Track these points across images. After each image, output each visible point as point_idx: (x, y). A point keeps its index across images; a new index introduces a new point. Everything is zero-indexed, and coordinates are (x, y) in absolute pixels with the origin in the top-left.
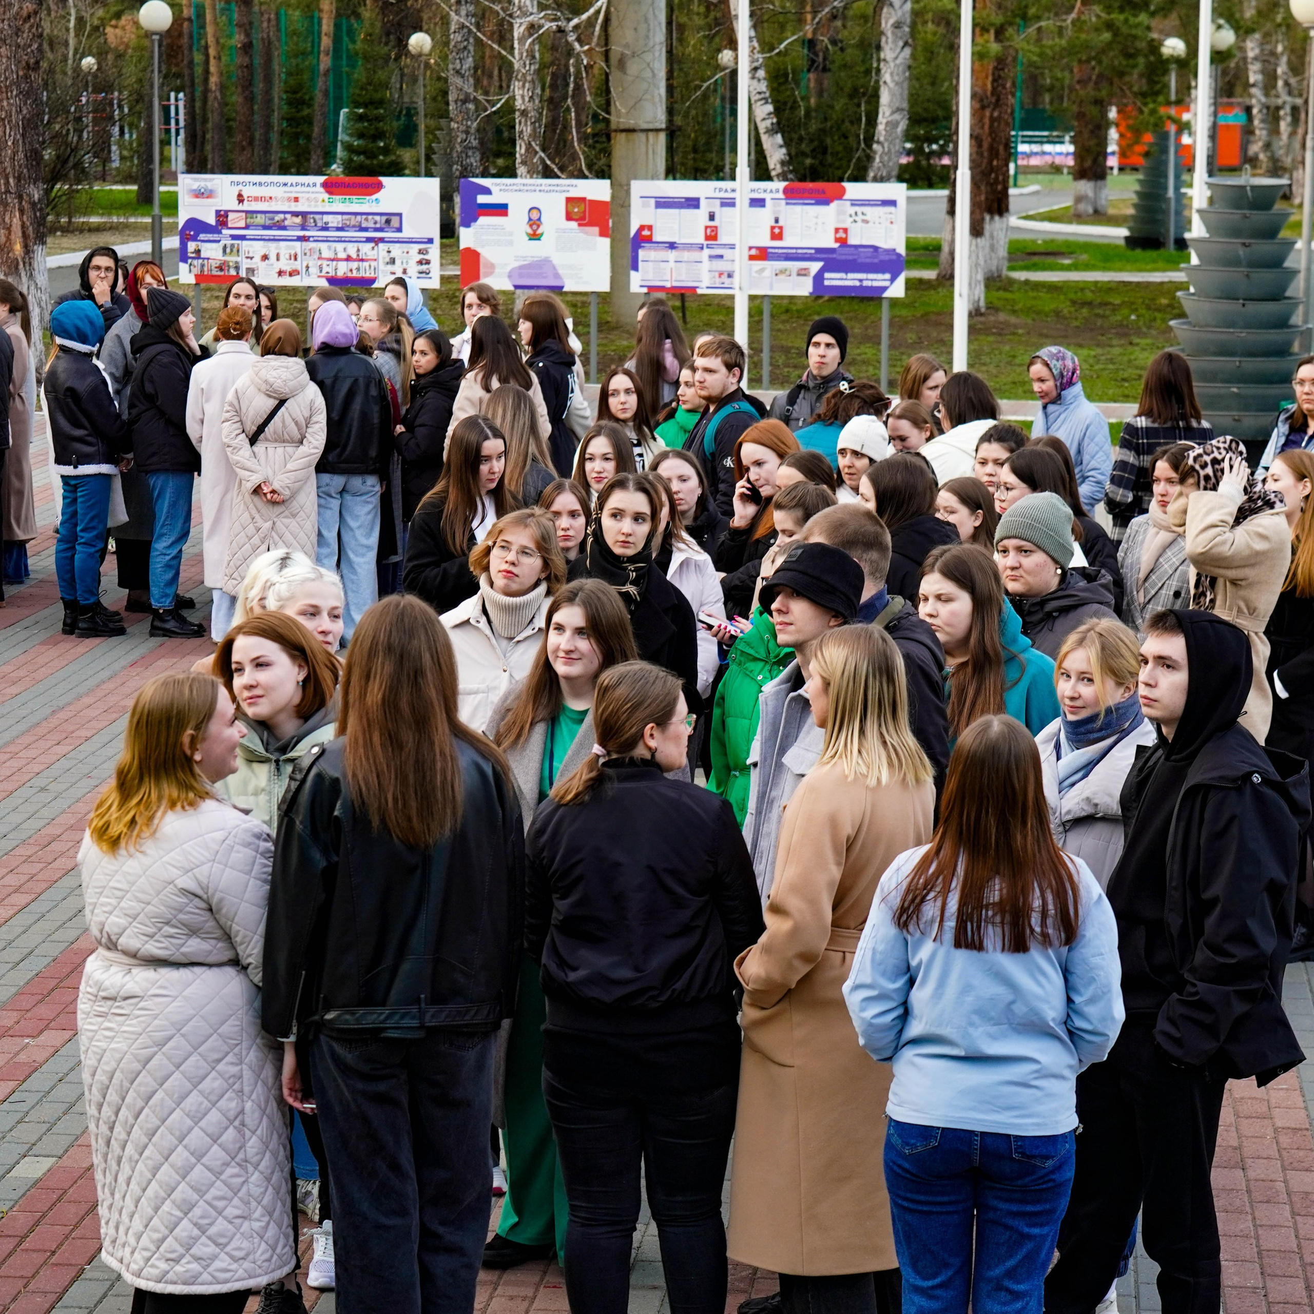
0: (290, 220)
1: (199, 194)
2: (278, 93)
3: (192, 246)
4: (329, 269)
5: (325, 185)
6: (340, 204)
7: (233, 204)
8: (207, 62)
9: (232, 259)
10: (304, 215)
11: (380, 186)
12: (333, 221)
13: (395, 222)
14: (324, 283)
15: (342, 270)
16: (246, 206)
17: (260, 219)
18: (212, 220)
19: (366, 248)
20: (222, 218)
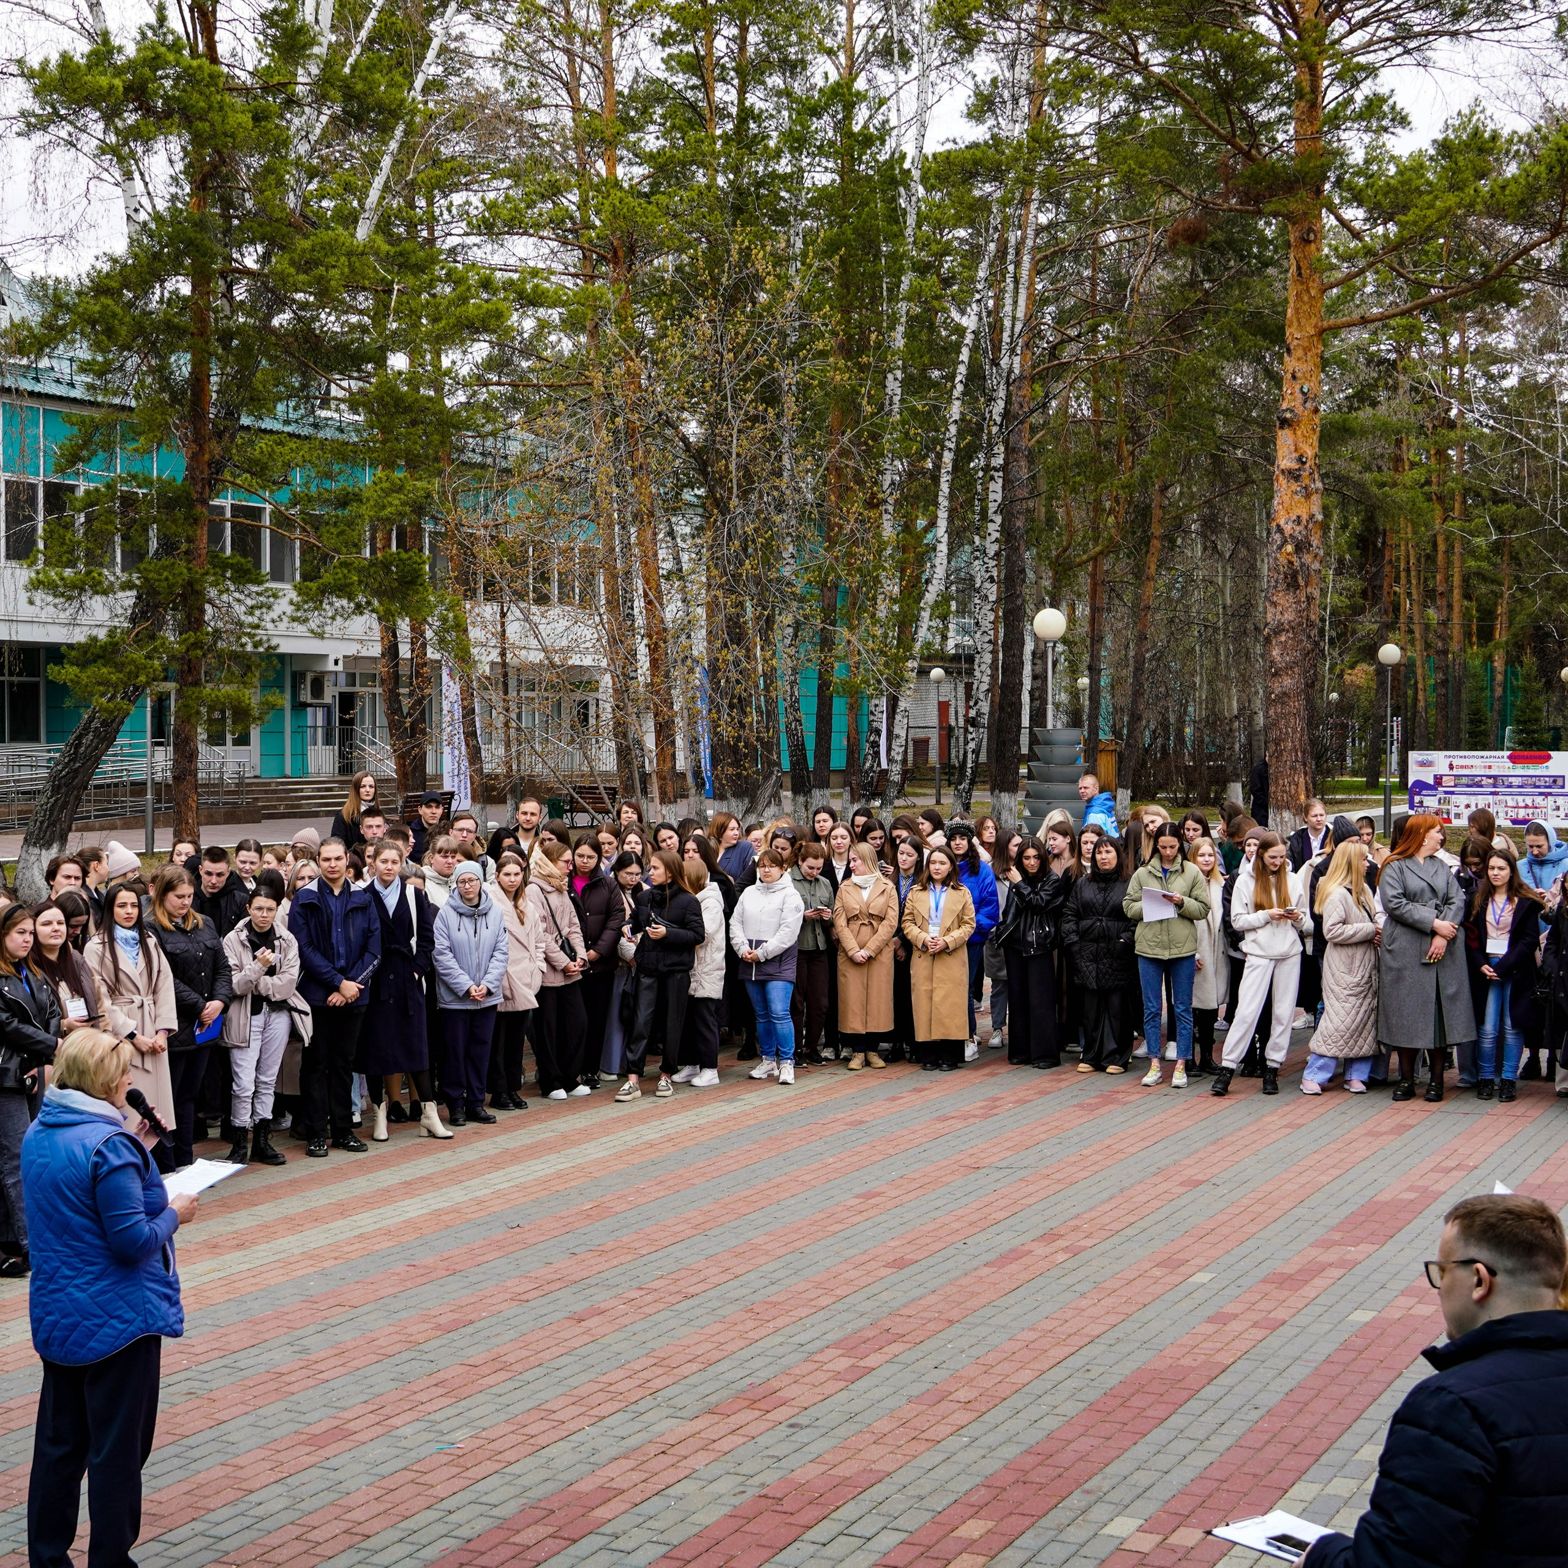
0: (1485, 781)
1: (1423, 764)
2: (1464, 716)
3: (1417, 799)
4: (1512, 814)
5: (1510, 757)
6: (1520, 770)
7: (1447, 771)
8: (1416, 693)
9: (1444, 807)
10: (1495, 777)
11: (1549, 757)
12: (1516, 781)
13: (1560, 782)
14: (1509, 824)
15: (1522, 814)
16: (1455, 772)
17: (1464, 781)
18: (1431, 781)
19: (1539, 800)
20: (1438, 780)
